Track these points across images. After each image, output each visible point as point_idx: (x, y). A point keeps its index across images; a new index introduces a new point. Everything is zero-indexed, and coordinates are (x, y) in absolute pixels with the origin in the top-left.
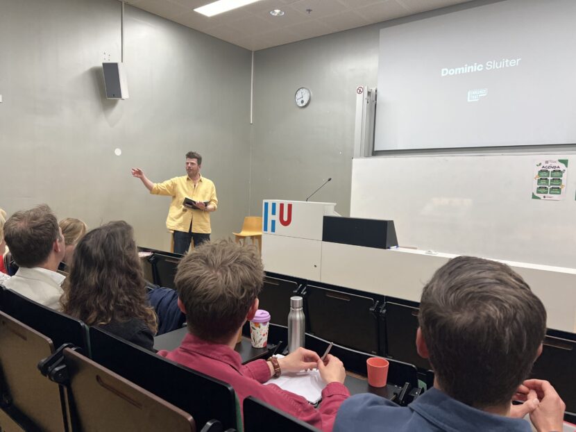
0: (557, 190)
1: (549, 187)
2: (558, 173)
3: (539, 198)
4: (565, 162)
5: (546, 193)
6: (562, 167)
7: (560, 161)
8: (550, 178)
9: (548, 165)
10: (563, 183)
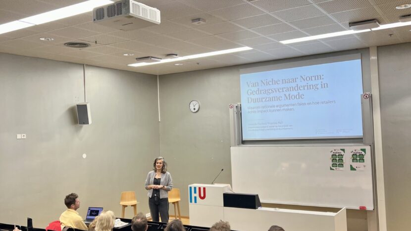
0: (342, 165)
1: (338, 164)
2: (341, 156)
3: (333, 170)
4: (343, 150)
5: (336, 167)
6: (342, 153)
7: (341, 150)
8: (337, 159)
9: (336, 152)
10: (344, 162)
